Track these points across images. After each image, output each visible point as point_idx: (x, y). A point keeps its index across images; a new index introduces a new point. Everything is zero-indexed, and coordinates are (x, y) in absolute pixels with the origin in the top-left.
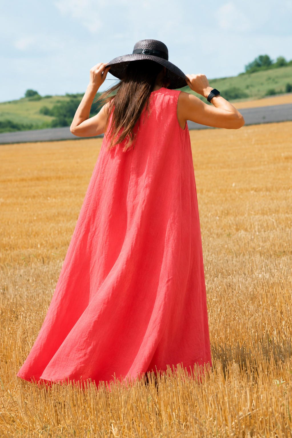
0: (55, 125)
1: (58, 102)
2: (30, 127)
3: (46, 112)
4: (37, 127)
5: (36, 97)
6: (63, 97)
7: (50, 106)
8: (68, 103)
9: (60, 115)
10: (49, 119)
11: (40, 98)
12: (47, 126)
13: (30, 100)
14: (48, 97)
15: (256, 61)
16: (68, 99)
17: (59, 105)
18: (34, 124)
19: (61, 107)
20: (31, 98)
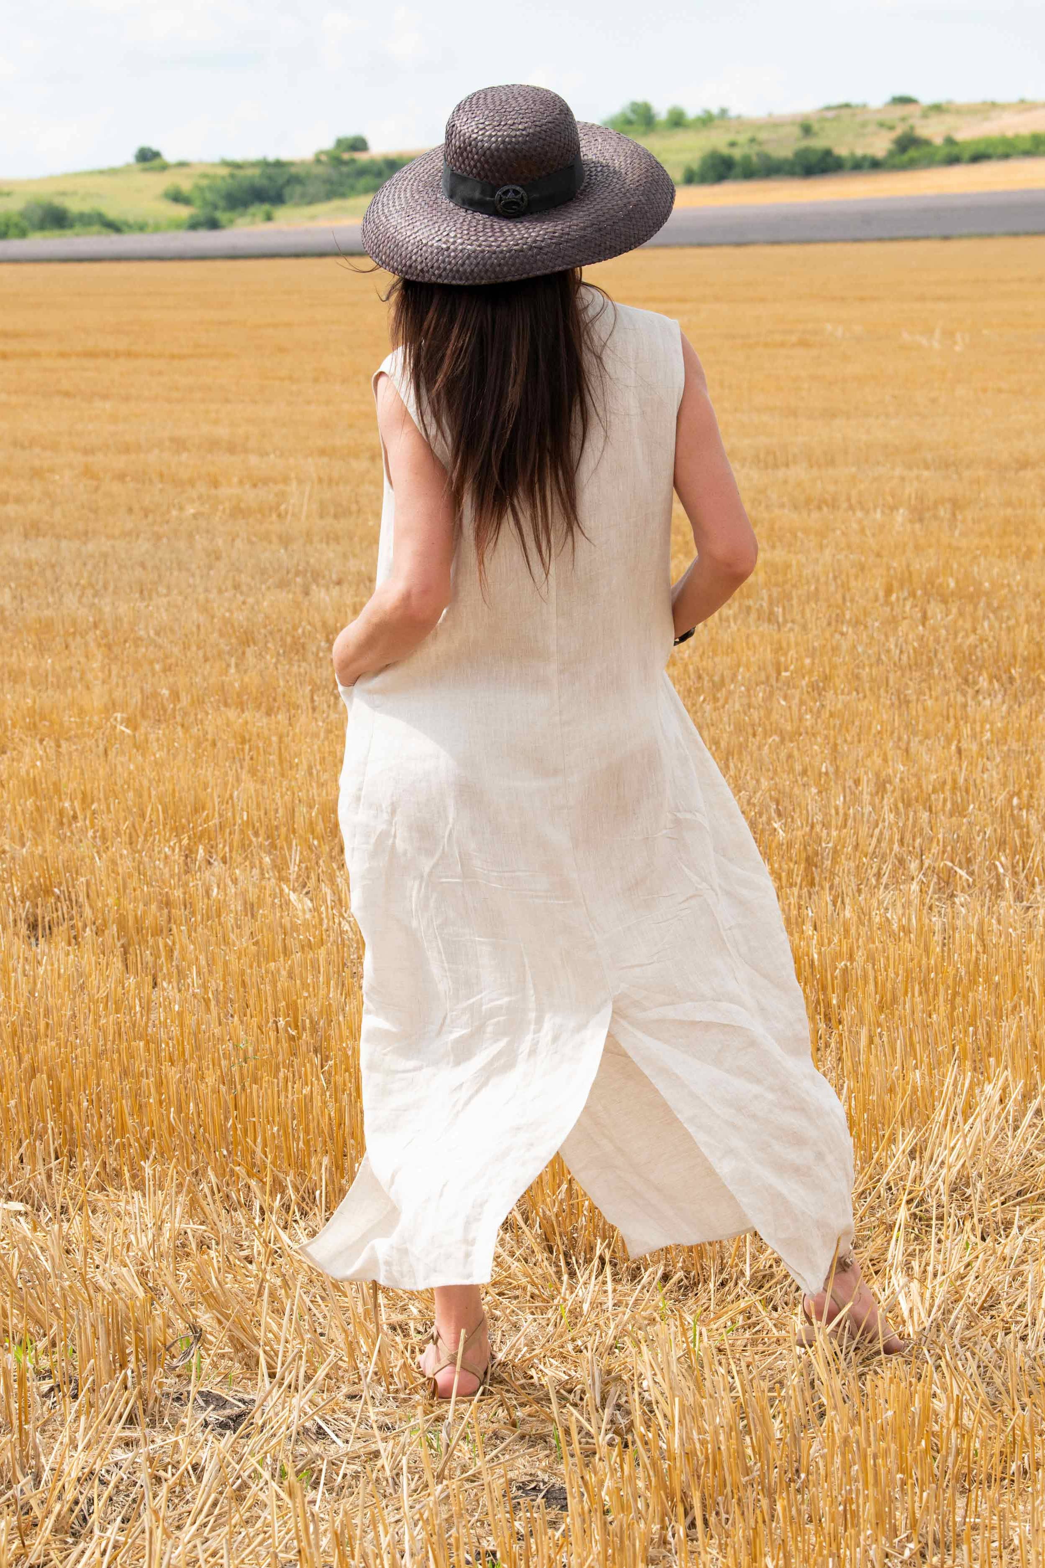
0: (194, 226)
1: (205, 176)
2: (142, 228)
3: (177, 197)
4: (157, 228)
5: (156, 163)
6: (213, 165)
7: (186, 186)
8: (223, 178)
9: (205, 203)
10: (184, 212)
11: (164, 167)
12: (178, 226)
13: (145, 170)
14: (182, 165)
15: (623, 114)
16: (224, 171)
17: (204, 182)
18: (151, 221)
19: (210, 188)
20: (147, 165)
